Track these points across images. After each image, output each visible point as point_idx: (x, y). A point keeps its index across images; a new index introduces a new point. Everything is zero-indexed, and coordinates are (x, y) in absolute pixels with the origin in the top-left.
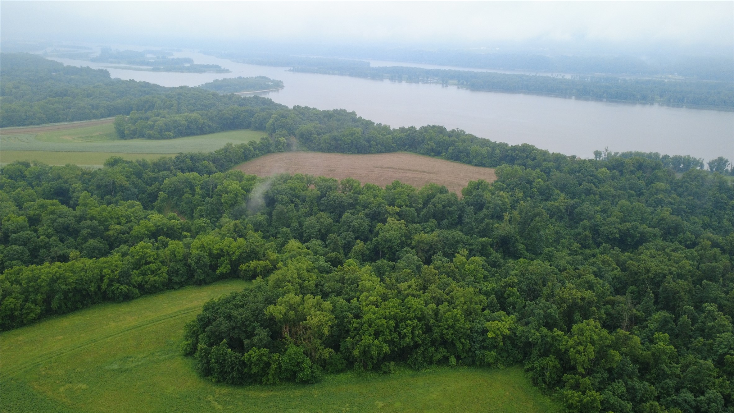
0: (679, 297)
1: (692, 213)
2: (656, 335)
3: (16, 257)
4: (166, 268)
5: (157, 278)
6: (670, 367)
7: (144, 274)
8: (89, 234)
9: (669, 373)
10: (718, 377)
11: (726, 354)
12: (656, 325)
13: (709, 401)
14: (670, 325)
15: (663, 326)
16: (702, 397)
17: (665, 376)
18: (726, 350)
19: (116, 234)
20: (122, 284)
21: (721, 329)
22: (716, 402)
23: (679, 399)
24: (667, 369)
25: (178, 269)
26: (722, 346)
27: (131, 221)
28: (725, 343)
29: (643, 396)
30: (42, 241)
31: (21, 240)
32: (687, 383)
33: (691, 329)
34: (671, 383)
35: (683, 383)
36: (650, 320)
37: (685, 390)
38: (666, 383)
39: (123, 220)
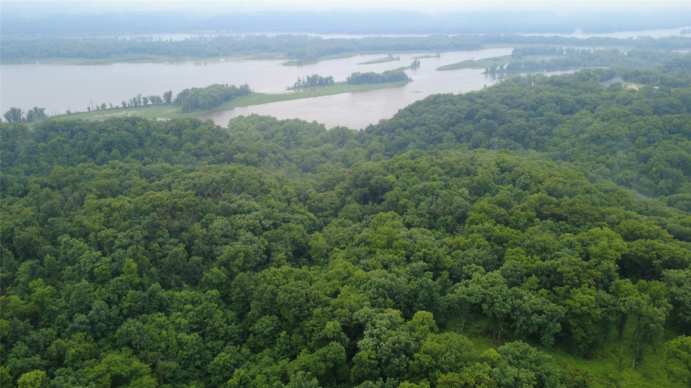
0: (35, 243)
1: (10, 165)
17: (55, 313)
24: (54, 307)
34: (63, 316)
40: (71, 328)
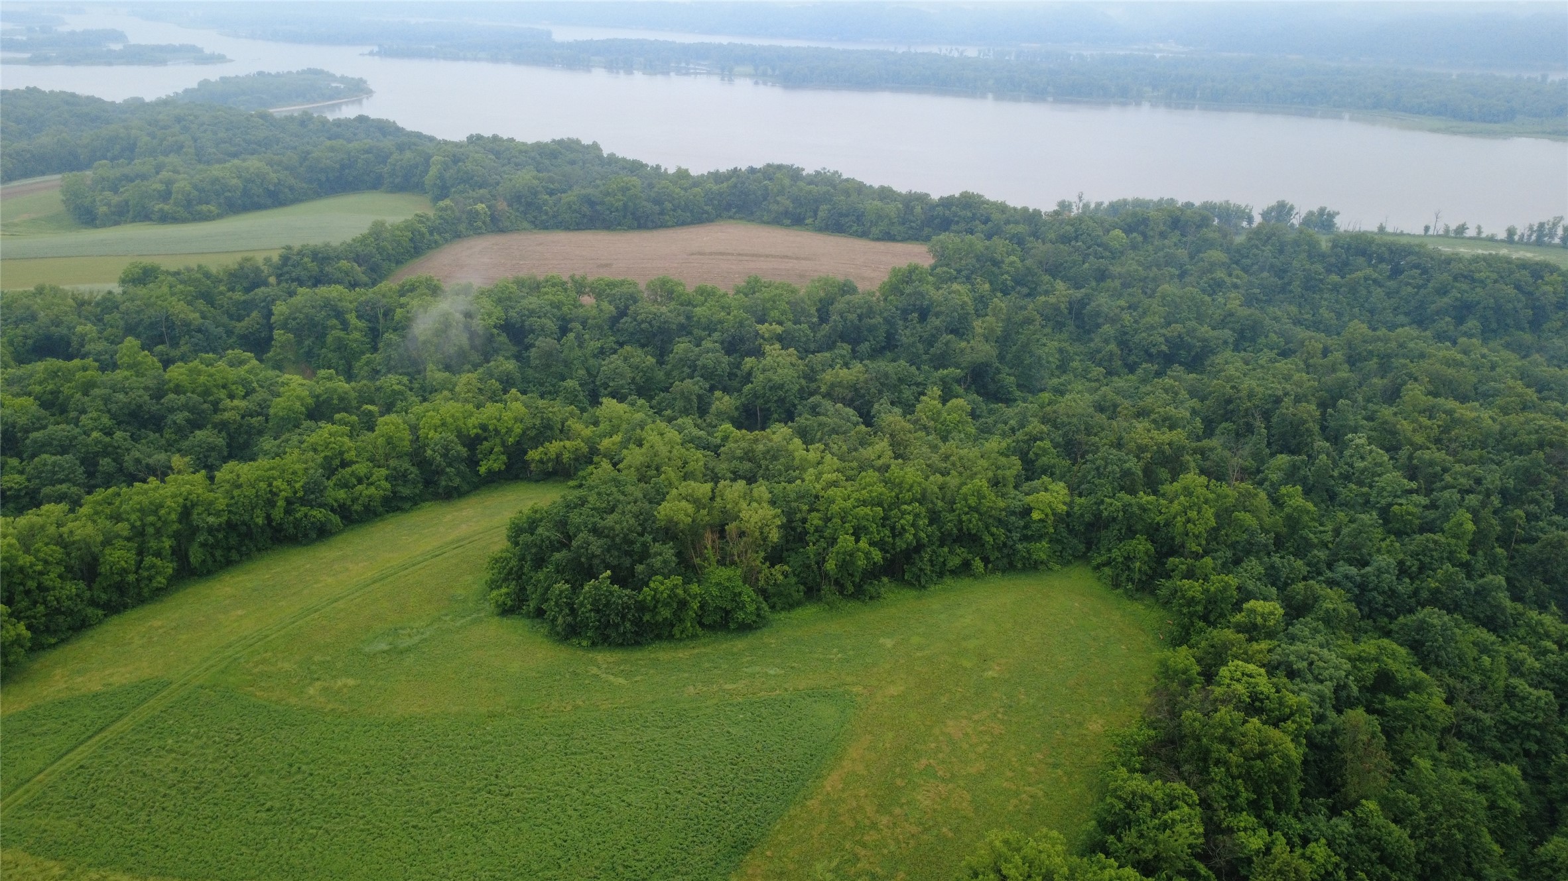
0: (1307, 430)
1: (1269, 302)
2: (1283, 490)
3: (61, 476)
4: (384, 472)
5: (372, 490)
6: (1315, 533)
7: (345, 485)
8: (188, 421)
9: (1316, 541)
10: (1383, 540)
11: (1390, 505)
12: (1281, 474)
13: (1380, 572)
14: (1302, 472)
15: (1291, 476)
16: (1368, 569)
17: (1309, 545)
18: (1390, 499)
19: (238, 418)
20: (312, 507)
21: (1379, 469)
22: (1389, 573)
23: (1337, 576)
24: (1311, 535)
25: (406, 470)
26: (1385, 494)
27: (254, 390)
28: (1389, 489)
29: (1288, 578)
30: (97, 442)
31: (55, 443)
32: (1342, 552)
33: (1332, 476)
34: (1322, 554)
35: (1336, 554)
36: (1268, 469)
37: (1341, 562)
38: (1315, 556)
39: (241, 391)
40: (1328, 578)
